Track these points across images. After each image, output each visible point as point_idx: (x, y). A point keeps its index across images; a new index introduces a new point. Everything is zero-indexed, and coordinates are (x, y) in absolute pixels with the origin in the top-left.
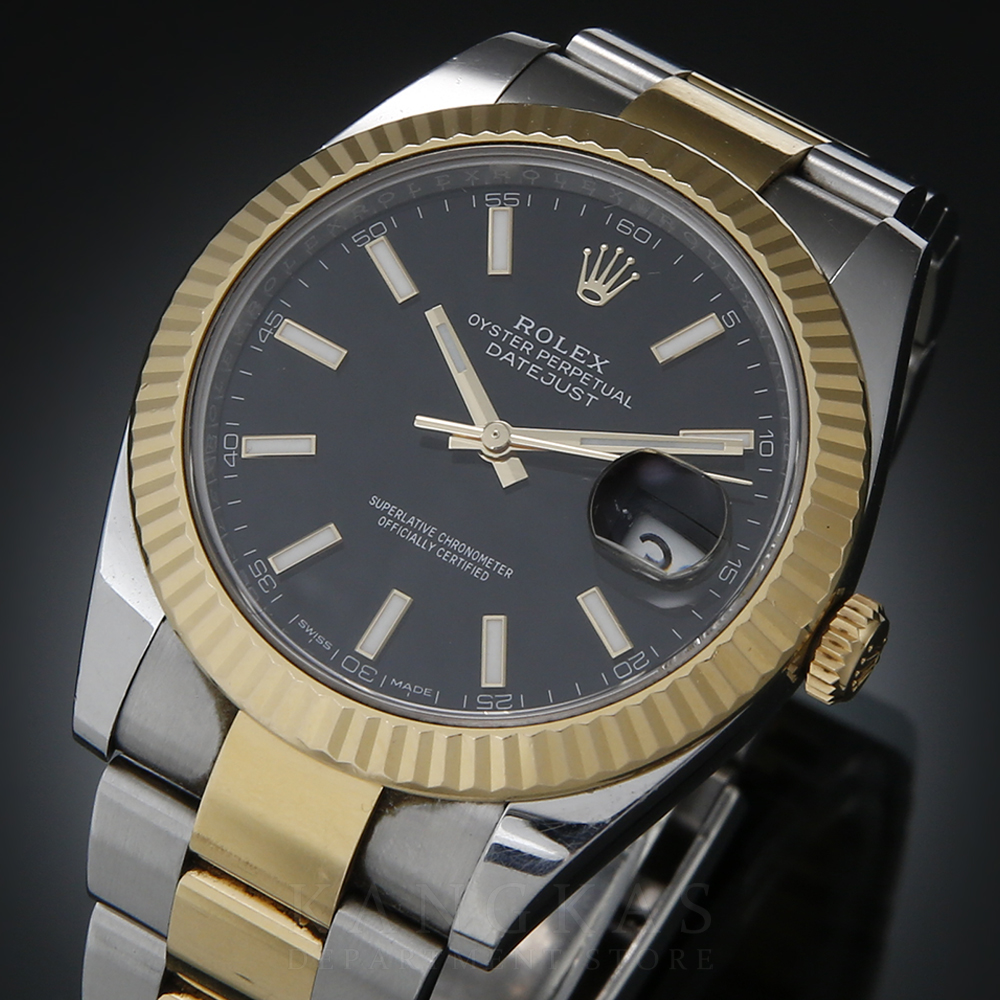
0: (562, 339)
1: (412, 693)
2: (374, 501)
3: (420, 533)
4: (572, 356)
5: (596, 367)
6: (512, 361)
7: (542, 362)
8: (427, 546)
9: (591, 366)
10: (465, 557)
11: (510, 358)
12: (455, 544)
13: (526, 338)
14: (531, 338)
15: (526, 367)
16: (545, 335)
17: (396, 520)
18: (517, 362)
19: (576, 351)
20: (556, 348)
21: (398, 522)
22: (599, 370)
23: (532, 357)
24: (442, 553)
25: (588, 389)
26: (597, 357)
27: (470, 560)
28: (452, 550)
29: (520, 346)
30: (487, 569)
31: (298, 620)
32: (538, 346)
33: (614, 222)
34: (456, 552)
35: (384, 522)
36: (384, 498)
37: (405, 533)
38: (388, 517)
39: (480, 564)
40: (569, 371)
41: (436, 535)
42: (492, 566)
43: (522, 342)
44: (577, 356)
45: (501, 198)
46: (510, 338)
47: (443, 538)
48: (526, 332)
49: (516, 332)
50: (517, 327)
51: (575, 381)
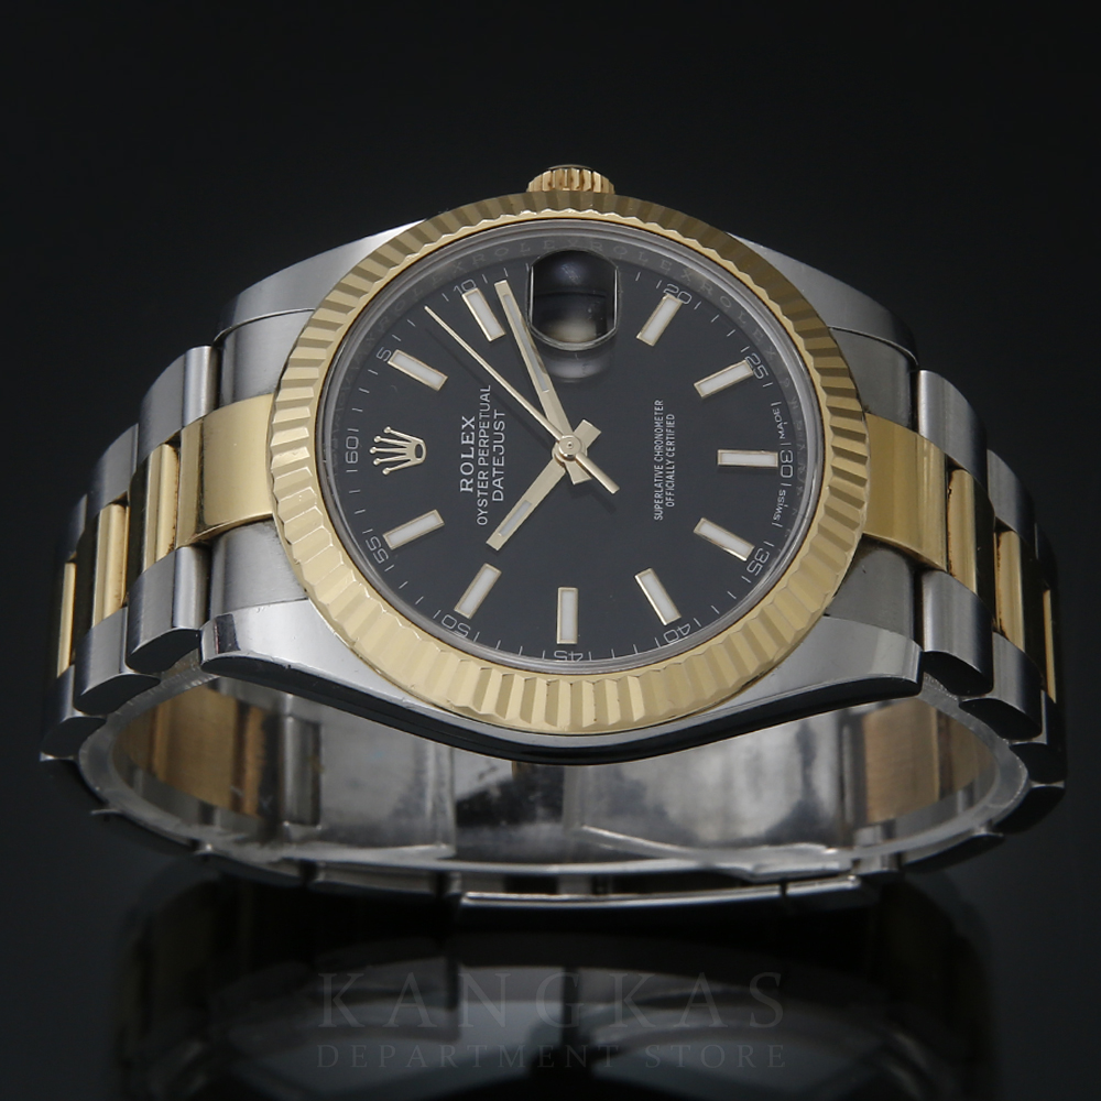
0: (463, 456)
1: (783, 421)
2: (659, 516)
3: (664, 475)
4: (472, 442)
5: (472, 423)
6: (499, 480)
7: (488, 460)
8: (670, 465)
9: (473, 427)
10: (664, 437)
11: (498, 483)
12: (658, 449)
13: (476, 480)
14: (474, 476)
15: (498, 468)
16: (467, 469)
17: (664, 496)
18: (498, 476)
19: (468, 442)
20: (472, 456)
21: (664, 493)
22: (473, 420)
23: (489, 469)
24: (670, 453)
25: (492, 420)
26: (463, 426)
27: (665, 433)
28: (664, 449)
29: (485, 481)
30: (665, 418)
31: (775, 521)
32: (478, 468)
33: (352, 466)
34: (664, 444)
35: (670, 503)
36: (653, 512)
37: (670, 484)
38: (665, 502)
39: (664, 424)
40: (485, 439)
41: (659, 464)
42: (660, 416)
43: (481, 481)
44: (470, 440)
45: (376, 551)
46: (482, 490)
47: (659, 458)
48: (472, 481)
49: (476, 489)
50: (471, 490)
51: (490, 431)
